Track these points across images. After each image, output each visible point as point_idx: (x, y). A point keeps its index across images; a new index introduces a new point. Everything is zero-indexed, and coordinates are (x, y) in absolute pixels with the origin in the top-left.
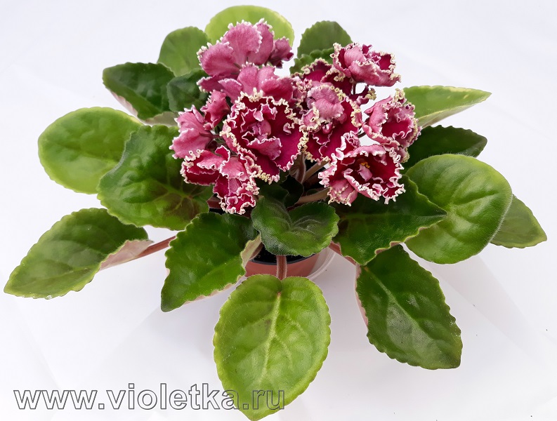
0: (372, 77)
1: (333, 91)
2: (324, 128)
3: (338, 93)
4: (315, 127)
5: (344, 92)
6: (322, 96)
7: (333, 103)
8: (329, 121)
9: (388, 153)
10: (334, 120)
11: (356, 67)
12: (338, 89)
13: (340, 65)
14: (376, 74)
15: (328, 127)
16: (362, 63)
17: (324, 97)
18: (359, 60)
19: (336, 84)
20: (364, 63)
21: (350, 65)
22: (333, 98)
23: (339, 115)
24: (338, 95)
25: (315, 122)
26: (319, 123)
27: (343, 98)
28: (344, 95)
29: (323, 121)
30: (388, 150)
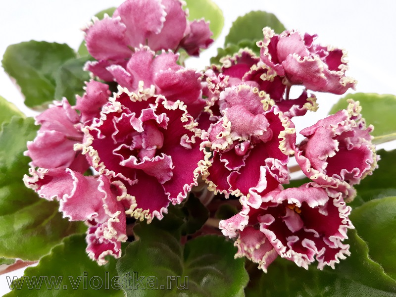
0: (315, 80)
1: (257, 95)
2: (236, 147)
3: (264, 98)
4: (224, 146)
5: (271, 97)
6: (239, 101)
7: (254, 112)
8: (245, 138)
9: (331, 200)
10: (253, 139)
11: (293, 63)
12: (263, 92)
13: (270, 58)
14: (322, 75)
15: (243, 148)
16: (302, 58)
17: (243, 104)
18: (299, 54)
19: (263, 86)
20: (305, 58)
21: (284, 59)
22: (256, 106)
23: (261, 133)
24: (262, 101)
25: (225, 139)
26: (230, 141)
27: (270, 106)
28: (272, 102)
29: (237, 138)
30: (332, 196)
